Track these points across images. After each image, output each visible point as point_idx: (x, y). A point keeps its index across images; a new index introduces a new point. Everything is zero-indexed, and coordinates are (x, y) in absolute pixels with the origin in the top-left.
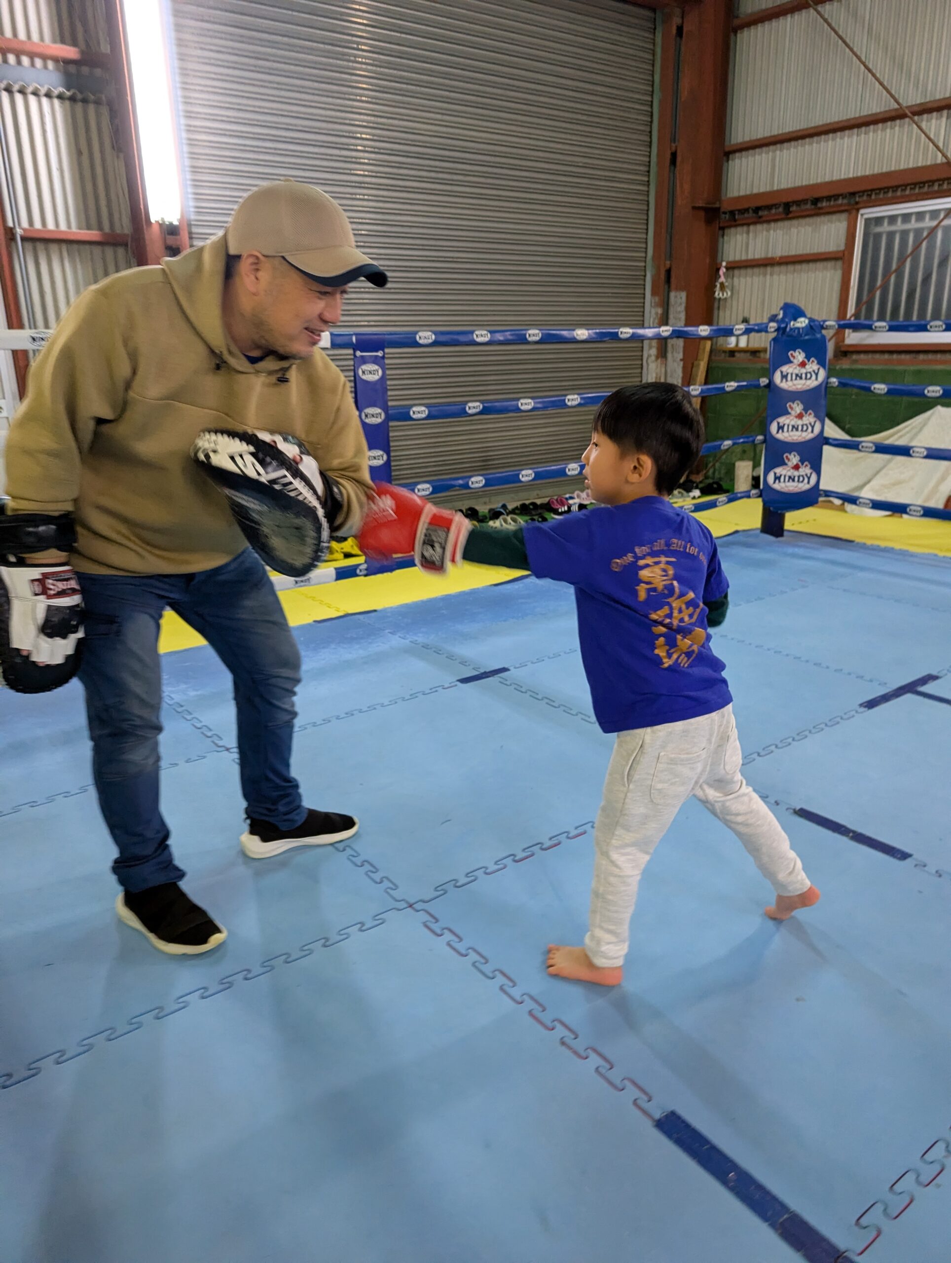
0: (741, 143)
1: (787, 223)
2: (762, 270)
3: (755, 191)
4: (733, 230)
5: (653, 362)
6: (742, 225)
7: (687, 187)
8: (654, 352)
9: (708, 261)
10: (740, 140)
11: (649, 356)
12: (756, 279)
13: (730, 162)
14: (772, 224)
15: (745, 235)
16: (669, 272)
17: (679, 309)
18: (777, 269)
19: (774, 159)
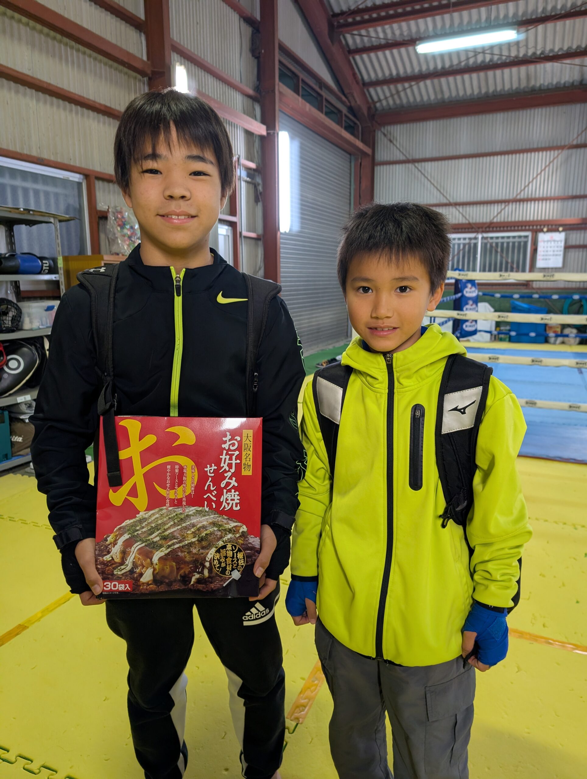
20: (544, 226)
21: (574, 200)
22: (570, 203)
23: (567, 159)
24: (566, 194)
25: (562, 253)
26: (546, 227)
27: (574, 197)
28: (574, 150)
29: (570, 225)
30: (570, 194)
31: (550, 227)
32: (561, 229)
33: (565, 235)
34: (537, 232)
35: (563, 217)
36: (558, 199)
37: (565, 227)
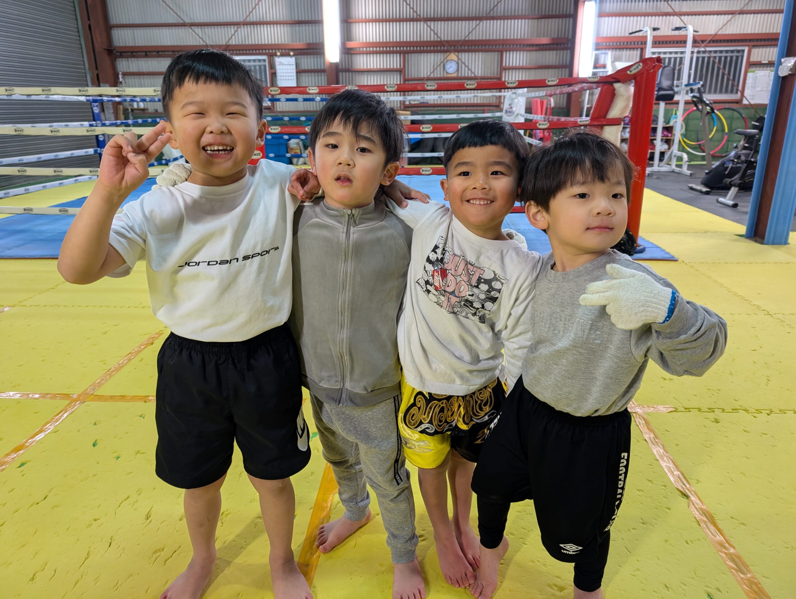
1: (146, 59)
2: (138, 77)
3: (128, 45)
4: (120, 59)
6: (125, 57)
7: (99, 40)
10: (115, 23)
12: (136, 80)
13: (113, 31)
14: (139, 59)
15: (127, 62)
16: (98, 75)
18: (145, 77)
19: (134, 33)
20: (275, 50)
21: (301, 25)
22: (297, 28)
24: (293, 19)
25: (295, 78)
26: (278, 51)
27: (300, 23)
29: (301, 49)
30: (297, 19)
31: (280, 51)
32: (292, 53)
33: (296, 59)
34: (272, 56)
35: (293, 42)
36: (287, 24)
37: (295, 51)
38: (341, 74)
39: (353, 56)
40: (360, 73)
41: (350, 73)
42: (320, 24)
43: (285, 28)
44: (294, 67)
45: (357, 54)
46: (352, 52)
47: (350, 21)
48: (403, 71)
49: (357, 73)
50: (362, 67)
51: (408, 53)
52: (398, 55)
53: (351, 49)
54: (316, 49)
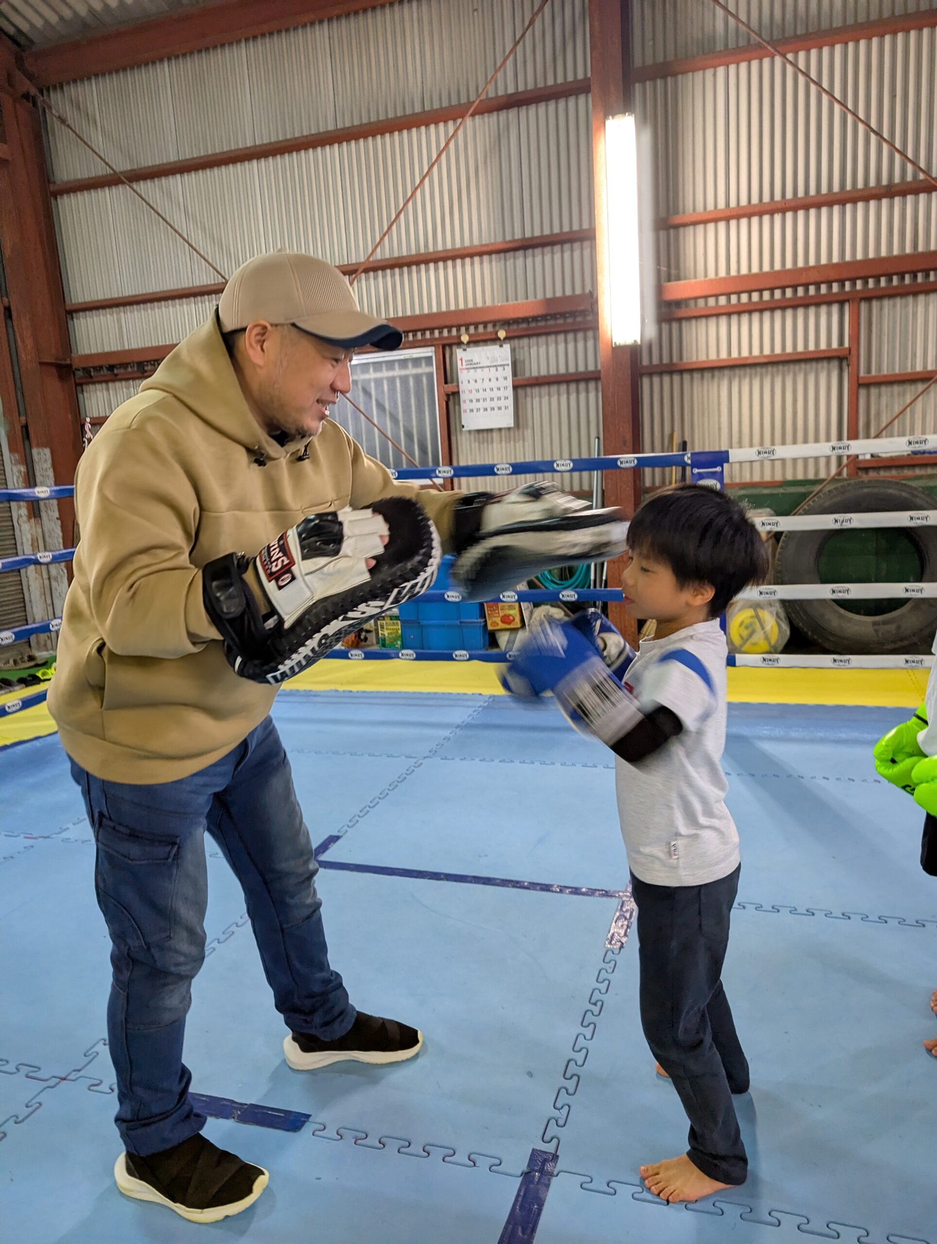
0: (82, 303)
3: (107, 349)
4: (91, 387)
5: (24, 522)
6: (100, 382)
7: (29, 343)
8: (24, 511)
9: (70, 416)
10: (81, 300)
11: (19, 516)
13: (75, 320)
14: (130, 383)
15: (105, 392)
16: (25, 428)
17: (45, 466)
19: (119, 321)
20: (459, 327)
21: (529, 252)
23: (499, 138)
24: (508, 238)
25: (510, 402)
26: (463, 329)
27: (526, 246)
28: (513, 113)
29: (525, 320)
30: (518, 236)
31: (472, 330)
32: (502, 334)
33: (513, 350)
34: (450, 345)
35: (507, 300)
36: (490, 253)
37: (515, 327)
38: (646, 381)
39: (684, 324)
40: (707, 375)
41: (676, 378)
42: (587, 244)
43: (486, 265)
44: (509, 371)
45: (697, 317)
46: (683, 312)
47: (677, 219)
48: (853, 359)
49: (697, 376)
50: (713, 356)
51: (869, 299)
52: (835, 308)
53: (678, 303)
54: (573, 314)
